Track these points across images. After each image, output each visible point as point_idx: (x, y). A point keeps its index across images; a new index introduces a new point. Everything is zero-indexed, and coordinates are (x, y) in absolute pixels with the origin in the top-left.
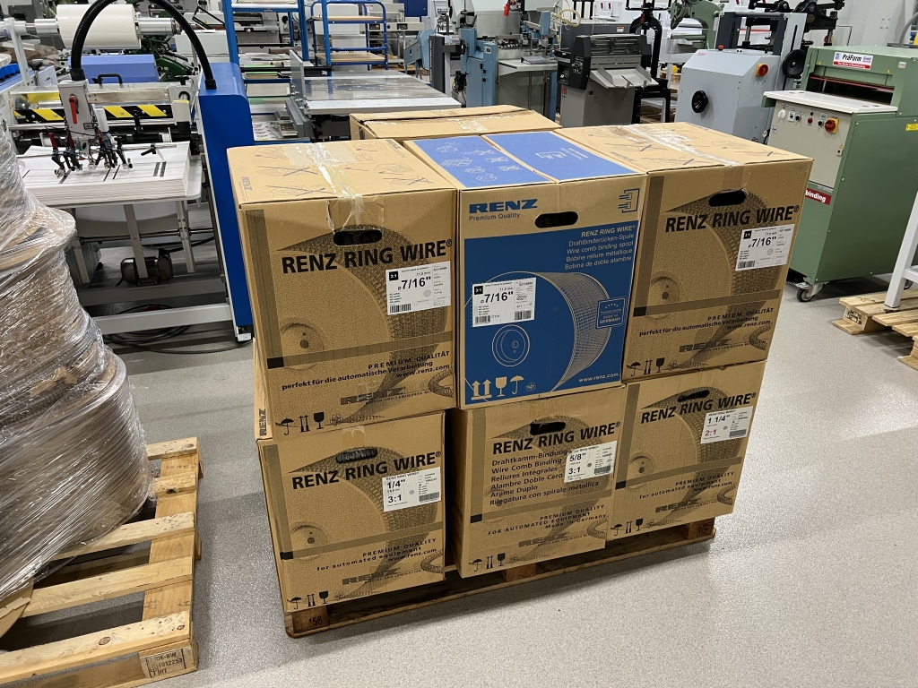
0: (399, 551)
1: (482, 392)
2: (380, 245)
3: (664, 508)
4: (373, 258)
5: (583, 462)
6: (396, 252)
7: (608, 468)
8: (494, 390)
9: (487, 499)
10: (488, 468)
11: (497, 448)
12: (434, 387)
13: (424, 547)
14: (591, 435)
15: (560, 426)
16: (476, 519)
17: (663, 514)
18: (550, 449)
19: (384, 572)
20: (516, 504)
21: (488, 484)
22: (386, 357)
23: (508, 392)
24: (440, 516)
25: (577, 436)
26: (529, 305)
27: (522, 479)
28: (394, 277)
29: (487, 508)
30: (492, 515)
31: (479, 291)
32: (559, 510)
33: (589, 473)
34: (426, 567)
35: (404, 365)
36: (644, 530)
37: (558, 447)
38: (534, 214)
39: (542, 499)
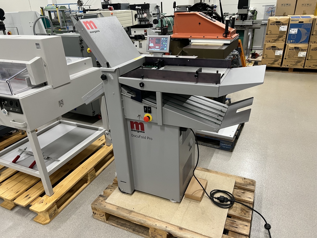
0: (276, 61)
1: (289, 42)
2: (280, 23)
3: (314, 65)
4: (279, 24)
5: (301, 54)
6: (281, 24)
7: (305, 56)
8: (291, 42)
9: (287, 56)
10: (288, 52)
11: (289, 49)
12: (283, 40)
13: (278, 61)
14: (303, 50)
15: (298, 48)
16: (285, 59)
17: (314, 66)
18: (297, 51)
19: (273, 63)
20: (291, 58)
21: (288, 54)
22: (278, 36)
23: (292, 42)
24: (281, 57)
25: (301, 50)
26: (297, 32)
27: (292, 54)
28: (281, 27)
29: (287, 58)
30: (287, 59)
31: (291, 29)
32: (297, 60)
33: (302, 56)
34: (278, 64)
35: (280, 37)
36: (311, 68)
37: (298, 51)
38: (299, 21)
39: (294, 58)
